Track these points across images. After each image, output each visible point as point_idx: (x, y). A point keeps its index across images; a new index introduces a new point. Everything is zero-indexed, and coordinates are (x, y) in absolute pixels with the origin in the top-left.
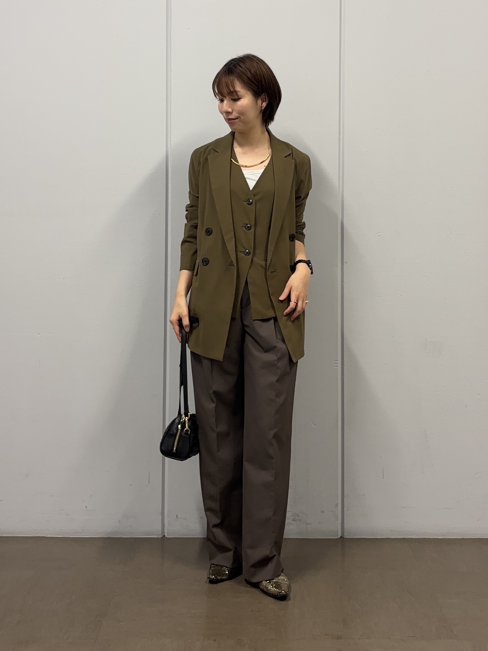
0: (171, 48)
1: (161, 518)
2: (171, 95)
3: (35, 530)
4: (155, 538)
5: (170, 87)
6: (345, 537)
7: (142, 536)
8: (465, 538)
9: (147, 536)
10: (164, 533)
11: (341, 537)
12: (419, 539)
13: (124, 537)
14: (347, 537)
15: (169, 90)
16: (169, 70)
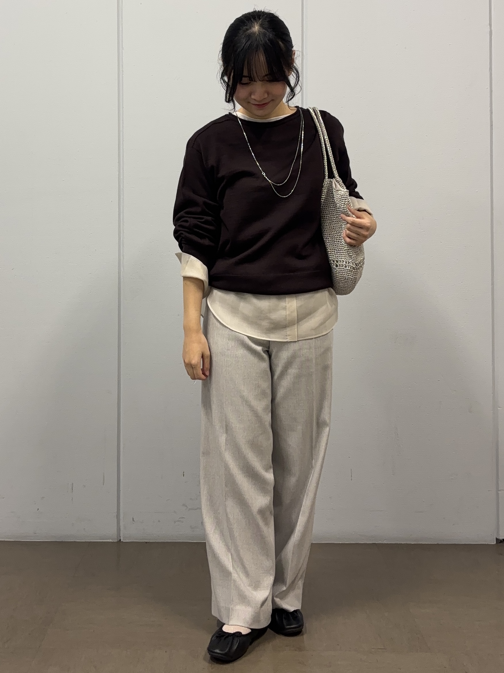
0: (122, 24)
1: (116, 521)
5: (122, 66)
8: (440, 543)
10: (120, 536)
12: (390, 544)
13: (78, 541)
15: (121, 70)
16: (121, 49)
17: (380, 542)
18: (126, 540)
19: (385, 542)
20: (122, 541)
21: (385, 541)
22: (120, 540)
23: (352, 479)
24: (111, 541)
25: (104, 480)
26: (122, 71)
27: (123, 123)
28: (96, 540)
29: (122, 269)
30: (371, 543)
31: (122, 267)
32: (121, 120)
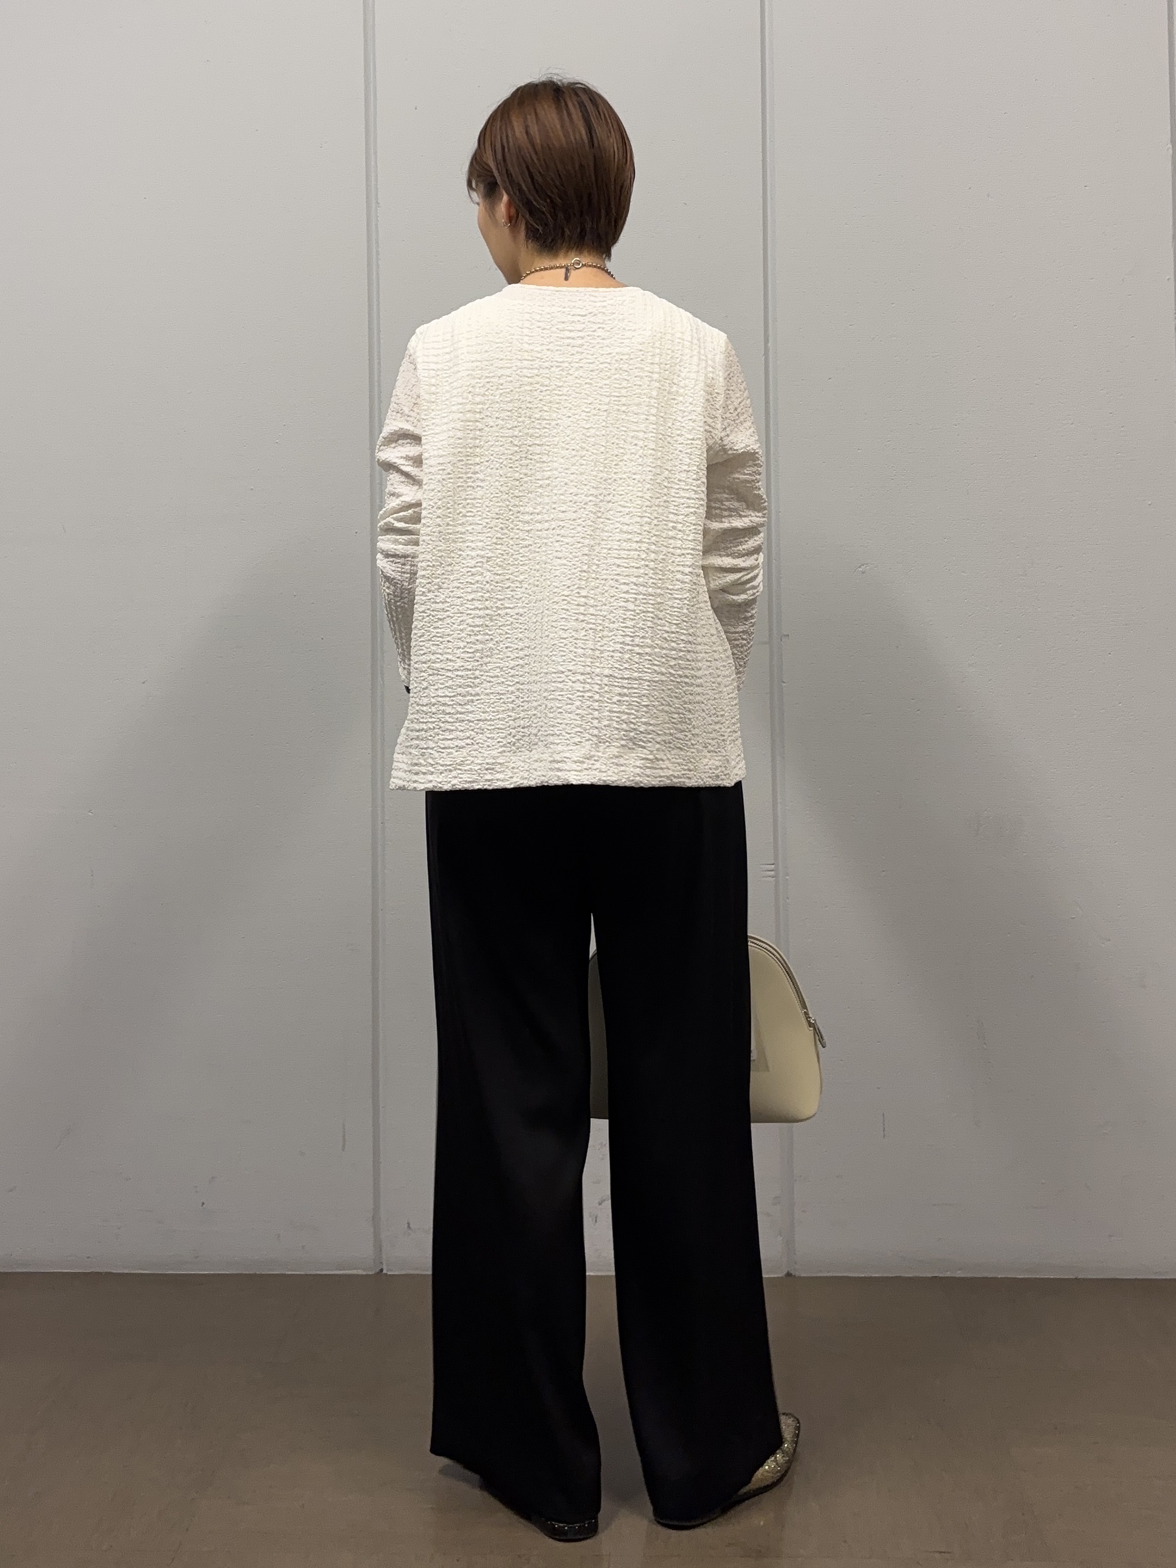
0: (376, 153)
1: (372, 1230)
2: (378, 259)
3: (88, 1257)
4: (362, 1276)
5: (377, 242)
6: (797, 1274)
7: (332, 1270)
8: (1080, 1277)
9: (340, 1270)
10: (381, 1263)
11: (789, 1275)
12: (971, 1279)
13: (289, 1273)
14: (802, 1275)
15: (374, 251)
16: (374, 205)
17: (948, 1274)
18: (392, 1270)
19: (959, 1274)
20: (385, 1271)
21: (959, 1272)
22: (382, 1270)
23: (884, 1135)
24: (360, 1272)
25: (344, 1140)
26: (378, 253)
27: (379, 363)
28: (327, 1270)
29: (379, 679)
30: (930, 1275)
31: (379, 675)
32: (376, 357)
